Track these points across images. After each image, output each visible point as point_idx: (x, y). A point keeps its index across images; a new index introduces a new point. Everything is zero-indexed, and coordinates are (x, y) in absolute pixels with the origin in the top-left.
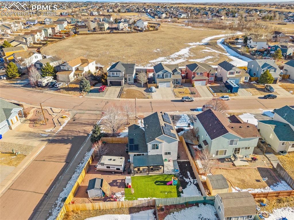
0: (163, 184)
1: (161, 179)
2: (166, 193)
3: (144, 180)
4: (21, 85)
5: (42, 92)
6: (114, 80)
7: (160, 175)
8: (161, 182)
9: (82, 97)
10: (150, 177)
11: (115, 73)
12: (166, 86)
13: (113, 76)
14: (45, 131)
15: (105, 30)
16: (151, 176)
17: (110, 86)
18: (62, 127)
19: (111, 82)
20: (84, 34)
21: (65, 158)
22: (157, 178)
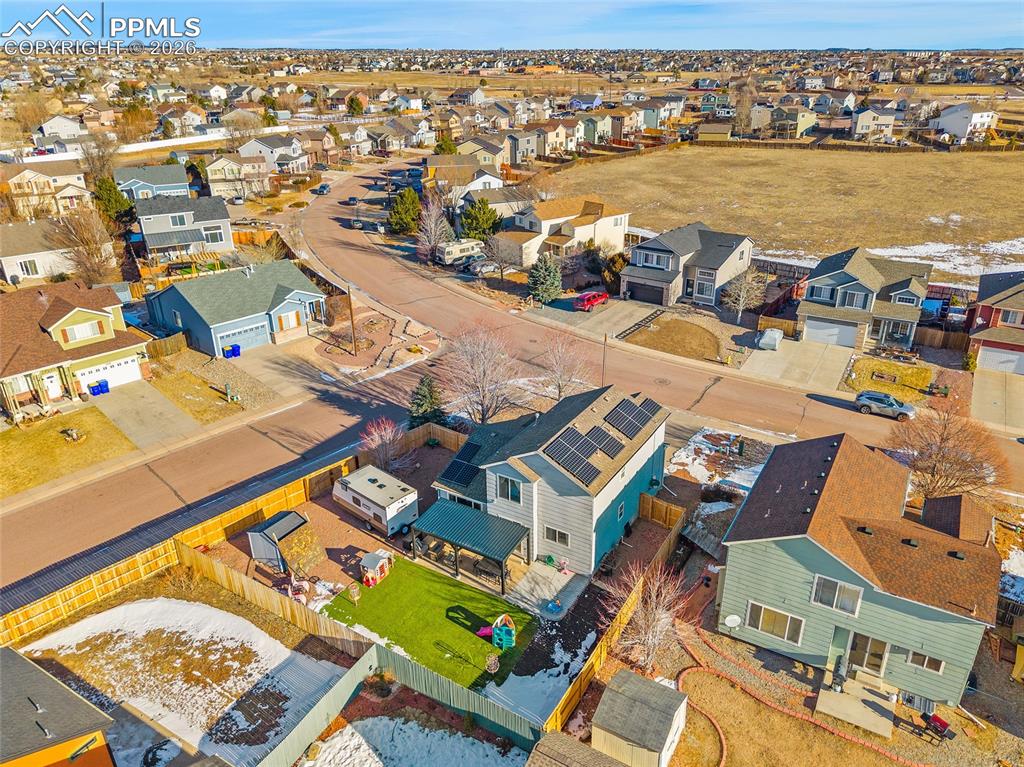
0: (469, 624)
1: (479, 608)
2: (448, 655)
3: (425, 585)
4: (402, 253)
5: (432, 279)
6: (642, 282)
7: (488, 596)
8: (469, 615)
9: (517, 311)
10: (454, 586)
11: (655, 255)
12: (835, 338)
13: (644, 266)
14: (338, 370)
15: (798, 136)
16: (459, 585)
17: (625, 299)
18: (388, 371)
19: (632, 287)
20: (712, 144)
21: (309, 446)
22: (472, 599)
